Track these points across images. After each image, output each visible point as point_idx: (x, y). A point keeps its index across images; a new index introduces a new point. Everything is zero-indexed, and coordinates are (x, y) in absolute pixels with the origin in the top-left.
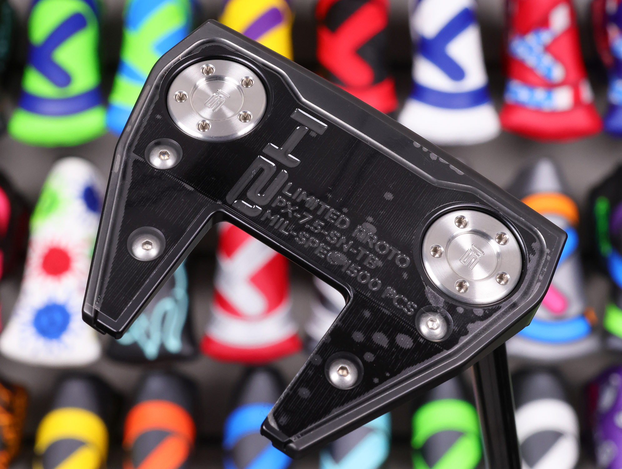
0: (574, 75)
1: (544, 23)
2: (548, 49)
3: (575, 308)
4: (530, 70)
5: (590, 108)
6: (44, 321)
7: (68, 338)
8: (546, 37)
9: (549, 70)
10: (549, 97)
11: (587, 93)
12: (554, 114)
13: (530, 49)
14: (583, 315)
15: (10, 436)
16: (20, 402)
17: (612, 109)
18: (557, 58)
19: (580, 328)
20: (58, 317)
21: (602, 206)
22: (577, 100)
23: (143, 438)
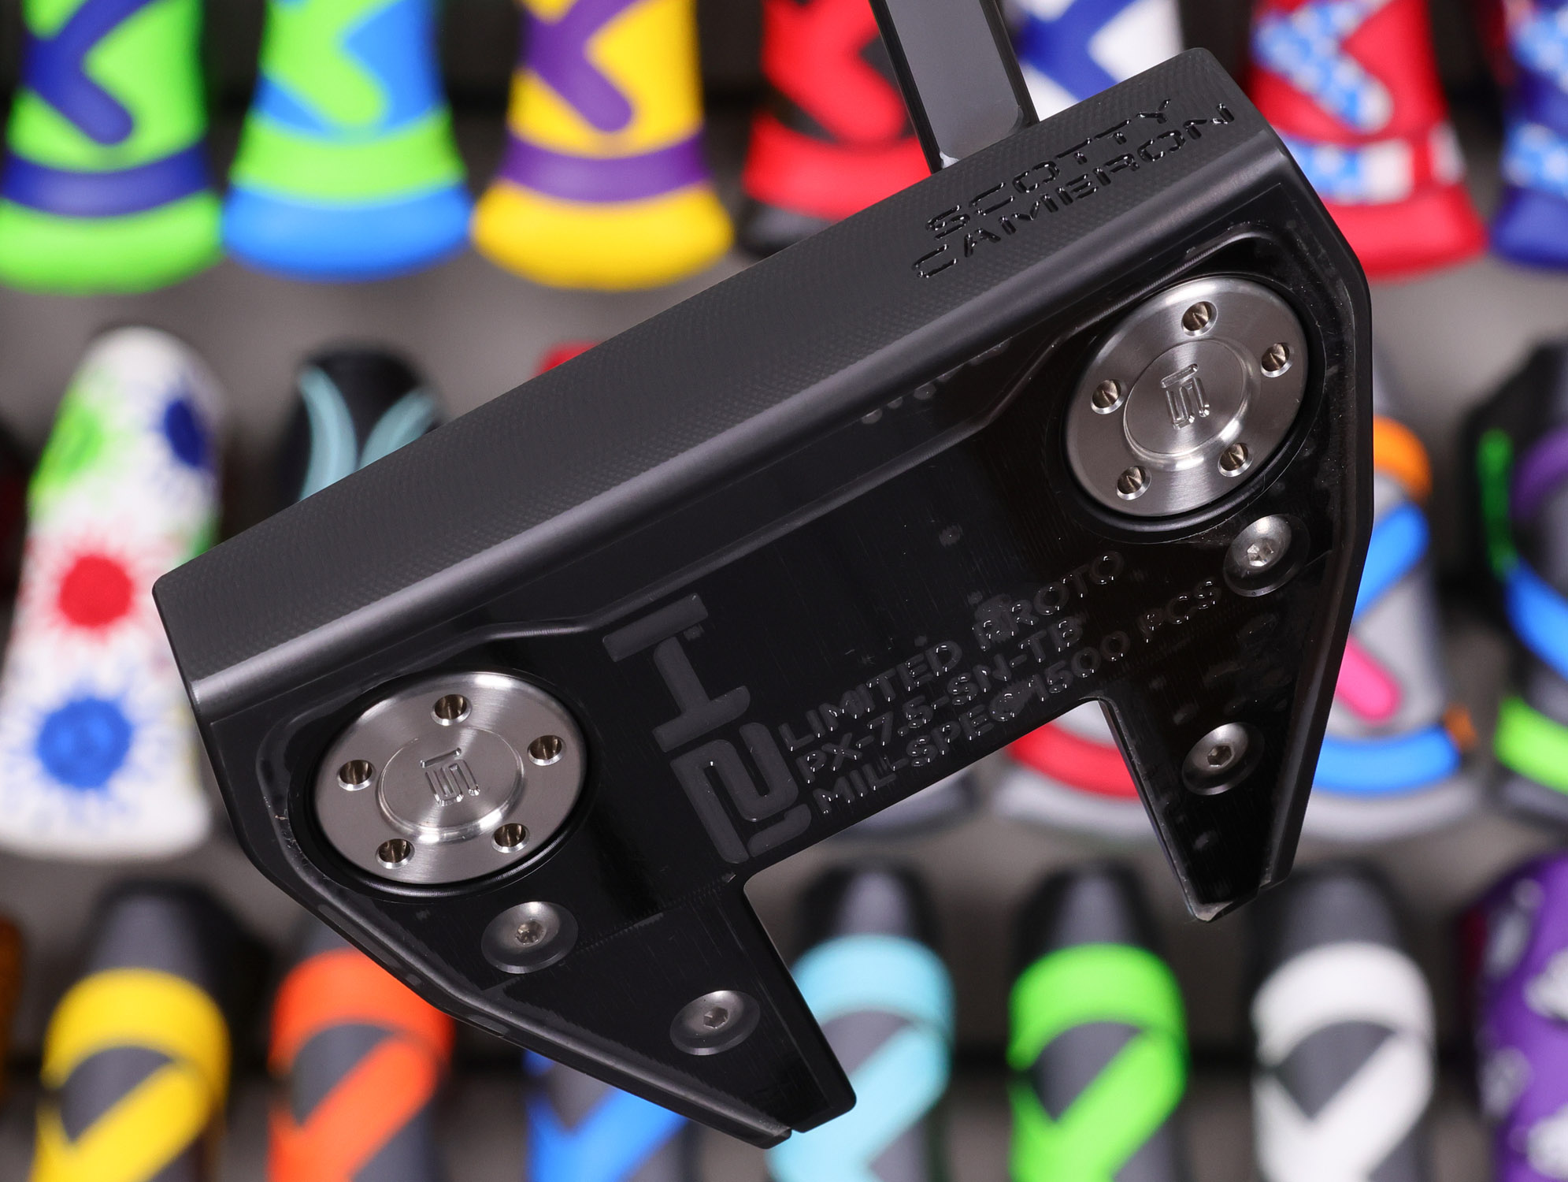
0: (1414, 110)
2: (1348, 46)
3: (1420, 705)
4: (1306, 100)
5: (1456, 195)
6: (65, 742)
7: (124, 786)
8: (1343, 16)
9: (1353, 98)
10: (1351, 169)
11: (1447, 159)
12: (1366, 210)
13: (1305, 47)
14: (1441, 725)
17: (1512, 197)
18: (1372, 69)
19: (1434, 755)
20: (100, 733)
21: (1495, 452)
22: (1423, 176)
23: (319, 1042)
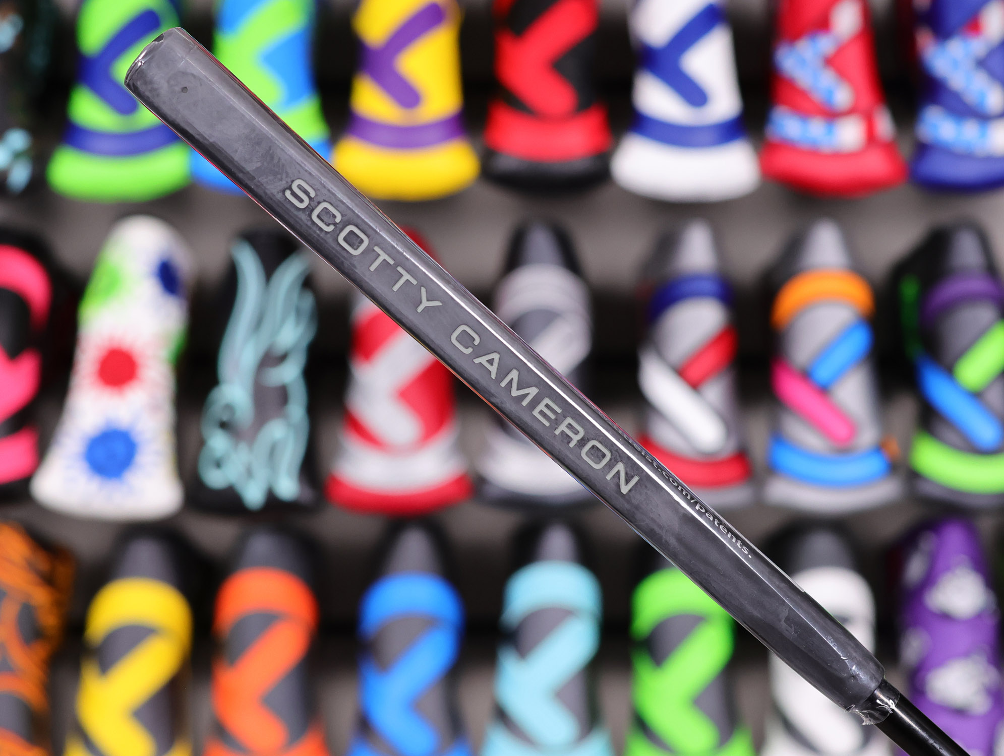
0: (867, 98)
1: (823, 24)
2: (830, 62)
3: (868, 435)
4: (803, 94)
5: (889, 148)
6: (101, 453)
8: (825, 44)
9: (830, 93)
10: (830, 131)
11: (885, 125)
12: (838, 156)
13: (803, 61)
14: (880, 448)
16: (64, 573)
17: (923, 149)
18: (842, 74)
19: (874, 465)
20: (119, 448)
21: (910, 290)
22: (871, 137)
23: (241, 624)
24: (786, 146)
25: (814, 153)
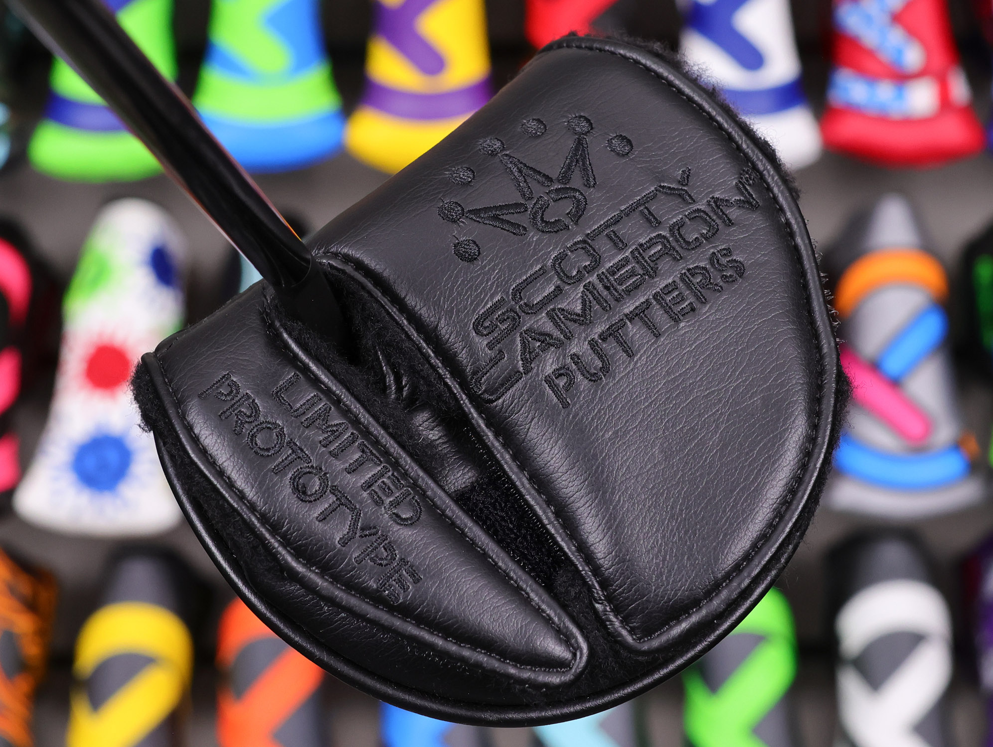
0: (940, 59)
2: (897, 18)
3: (944, 433)
4: (870, 53)
5: (967, 112)
6: (91, 462)
7: (129, 490)
9: (900, 52)
10: (900, 96)
11: (960, 89)
12: (908, 122)
13: (869, 19)
14: (957, 446)
15: (32, 650)
16: (46, 597)
18: (912, 32)
19: (953, 465)
20: (112, 456)
21: (985, 271)
22: (945, 101)
23: (246, 652)
24: (851, 111)
25: (883, 119)
